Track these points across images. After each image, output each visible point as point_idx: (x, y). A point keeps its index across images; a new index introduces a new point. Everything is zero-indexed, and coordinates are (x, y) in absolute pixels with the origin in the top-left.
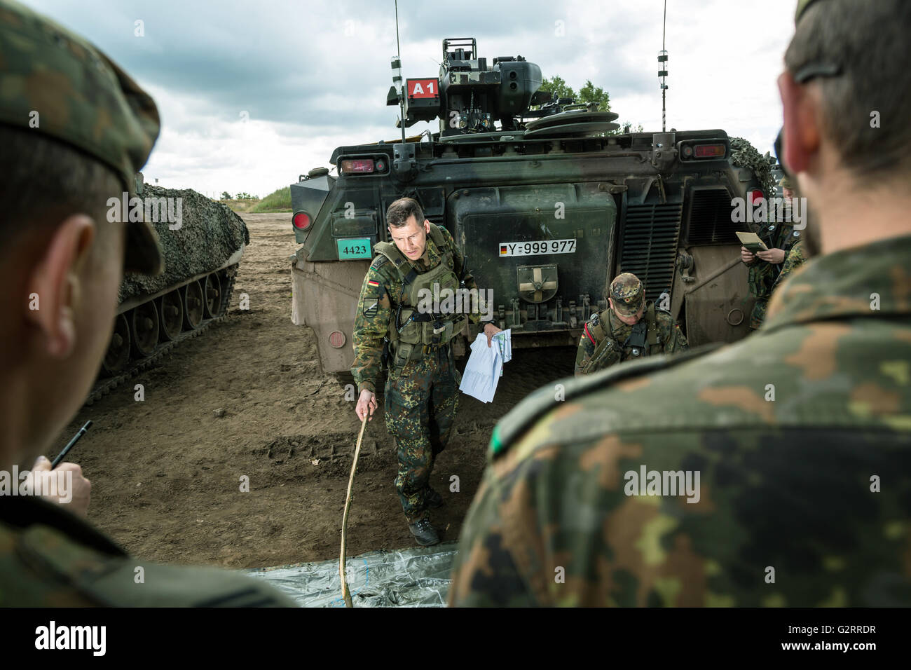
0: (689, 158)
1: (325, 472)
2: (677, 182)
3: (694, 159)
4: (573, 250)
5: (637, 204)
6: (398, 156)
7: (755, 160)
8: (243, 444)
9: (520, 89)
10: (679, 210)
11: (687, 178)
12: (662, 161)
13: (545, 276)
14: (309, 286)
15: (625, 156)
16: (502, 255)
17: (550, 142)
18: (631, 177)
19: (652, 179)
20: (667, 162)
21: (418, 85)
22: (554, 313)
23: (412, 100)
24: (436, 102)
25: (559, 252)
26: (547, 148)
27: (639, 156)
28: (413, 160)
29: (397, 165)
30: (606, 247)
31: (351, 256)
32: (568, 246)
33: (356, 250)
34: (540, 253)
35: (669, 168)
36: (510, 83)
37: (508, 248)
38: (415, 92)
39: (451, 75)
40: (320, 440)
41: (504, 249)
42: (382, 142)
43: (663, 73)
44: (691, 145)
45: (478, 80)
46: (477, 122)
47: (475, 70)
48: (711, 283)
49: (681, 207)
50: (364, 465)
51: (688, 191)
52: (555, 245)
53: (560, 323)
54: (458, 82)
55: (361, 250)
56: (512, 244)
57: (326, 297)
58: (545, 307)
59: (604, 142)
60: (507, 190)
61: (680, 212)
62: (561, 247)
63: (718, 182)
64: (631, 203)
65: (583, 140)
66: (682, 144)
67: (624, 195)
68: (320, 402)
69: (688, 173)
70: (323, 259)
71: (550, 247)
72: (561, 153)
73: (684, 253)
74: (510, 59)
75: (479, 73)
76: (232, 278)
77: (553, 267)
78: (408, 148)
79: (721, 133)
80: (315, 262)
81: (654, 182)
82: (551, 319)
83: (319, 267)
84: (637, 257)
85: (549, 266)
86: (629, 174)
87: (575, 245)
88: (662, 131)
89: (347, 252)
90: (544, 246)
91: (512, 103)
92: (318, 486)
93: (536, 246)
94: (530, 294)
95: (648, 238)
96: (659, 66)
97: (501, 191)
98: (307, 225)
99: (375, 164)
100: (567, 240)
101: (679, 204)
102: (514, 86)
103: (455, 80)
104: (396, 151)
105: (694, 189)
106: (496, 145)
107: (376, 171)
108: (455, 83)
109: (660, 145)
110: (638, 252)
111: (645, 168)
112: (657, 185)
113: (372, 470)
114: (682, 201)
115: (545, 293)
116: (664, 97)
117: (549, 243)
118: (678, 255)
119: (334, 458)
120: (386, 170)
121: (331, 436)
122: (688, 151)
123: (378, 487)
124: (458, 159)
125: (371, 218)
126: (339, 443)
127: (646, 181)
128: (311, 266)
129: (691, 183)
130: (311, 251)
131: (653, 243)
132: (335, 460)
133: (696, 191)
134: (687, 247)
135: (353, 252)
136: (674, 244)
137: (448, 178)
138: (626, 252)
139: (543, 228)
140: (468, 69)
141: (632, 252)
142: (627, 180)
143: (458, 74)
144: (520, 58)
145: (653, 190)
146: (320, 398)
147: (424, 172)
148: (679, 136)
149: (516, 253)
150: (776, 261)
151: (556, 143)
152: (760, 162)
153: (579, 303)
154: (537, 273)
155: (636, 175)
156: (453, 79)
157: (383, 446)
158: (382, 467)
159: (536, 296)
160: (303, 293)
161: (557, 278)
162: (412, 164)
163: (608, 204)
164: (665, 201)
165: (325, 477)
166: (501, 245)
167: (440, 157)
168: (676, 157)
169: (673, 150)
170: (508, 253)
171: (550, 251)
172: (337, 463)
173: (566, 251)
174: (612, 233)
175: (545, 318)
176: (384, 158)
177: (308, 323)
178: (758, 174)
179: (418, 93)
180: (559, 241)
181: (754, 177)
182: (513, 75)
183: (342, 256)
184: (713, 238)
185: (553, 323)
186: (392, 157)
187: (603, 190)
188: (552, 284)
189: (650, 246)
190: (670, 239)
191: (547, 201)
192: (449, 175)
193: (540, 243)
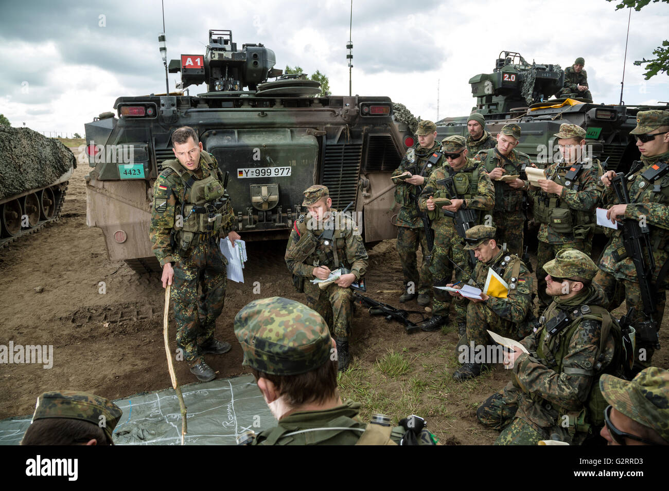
0: (367, 114)
1: (112, 332)
2: (359, 130)
3: (370, 115)
4: (289, 174)
5: (333, 144)
6: (163, 105)
7: (409, 118)
8: (53, 312)
9: (260, 66)
10: (360, 149)
11: (365, 128)
12: (349, 116)
13: (270, 192)
14: (98, 197)
15: (324, 111)
16: (239, 177)
17: (273, 99)
18: (329, 126)
19: (343, 127)
20: (352, 116)
21: (189, 59)
22: (276, 217)
23: (185, 69)
24: (202, 71)
25: (279, 175)
26: (272, 103)
27: (334, 112)
28: (175, 108)
29: (162, 111)
30: (311, 173)
31: (129, 177)
32: (286, 171)
33: (133, 172)
34: (266, 176)
35: (352, 120)
36: (253, 61)
37: (244, 172)
38: (187, 64)
39: (212, 53)
40: (112, 308)
41: (241, 172)
42: (153, 95)
43: (350, 57)
44: (368, 105)
45: (230, 57)
46: (230, 86)
47: (229, 51)
48: (381, 197)
49: (361, 147)
50: (142, 326)
51: (366, 136)
52: (277, 171)
53: (281, 224)
54: (216, 58)
55: (137, 172)
56: (247, 170)
57: (112, 206)
58: (271, 213)
59: (311, 101)
60: (244, 132)
61: (361, 150)
62: (281, 172)
63: (386, 131)
64: (329, 143)
65: (297, 100)
66: (362, 105)
67: (324, 138)
68: (117, 280)
69: (367, 125)
70: (110, 179)
71: (273, 172)
72: (281, 108)
73: (363, 178)
74: (254, 45)
75: (231, 53)
76: (64, 191)
77: (275, 186)
78: (171, 99)
79: (387, 99)
80: (104, 181)
81: (344, 129)
82: (275, 221)
83: (107, 184)
84: (332, 180)
85: (272, 185)
86: (328, 123)
87: (290, 171)
88: (349, 95)
89: (126, 174)
90: (269, 171)
91: (255, 75)
92: (106, 343)
93: (263, 171)
94: (259, 204)
95: (340, 167)
96: (348, 52)
97: (239, 133)
99: (146, 110)
100: (285, 168)
101: (361, 145)
102: (256, 63)
103: (214, 57)
104: (162, 102)
105: (370, 135)
106: (238, 100)
107: (147, 116)
108: (214, 59)
109: (348, 104)
110: (334, 176)
111: (339, 119)
112: (345, 131)
113: (148, 329)
114: (362, 143)
115: (270, 203)
116: (350, 73)
117: (273, 169)
118: (360, 178)
119: (120, 321)
120: (155, 114)
121: (121, 305)
122: (366, 110)
123: (150, 342)
124: (208, 109)
125: (144, 149)
126: (126, 310)
127: (339, 129)
128: (101, 184)
129: (368, 131)
130: (101, 173)
131: (343, 170)
132: (121, 323)
133: (371, 137)
134: (366, 173)
135: (131, 173)
136: (357, 172)
137: (201, 122)
138: (325, 176)
139: (268, 158)
140: (224, 50)
141: (330, 176)
142: (326, 128)
143: (217, 53)
144: (261, 45)
145: (343, 135)
146: (116, 277)
147: (183, 117)
148: (361, 99)
149: (250, 176)
150: (418, 183)
151: (278, 101)
152: (412, 119)
153: (294, 211)
154: (264, 190)
155: (332, 124)
156: (213, 56)
157: (158, 311)
158: (155, 327)
159: (263, 206)
160: (94, 203)
161: (278, 194)
162: (174, 111)
163: (313, 143)
164: (351, 143)
165: (112, 336)
166: (239, 170)
167: (195, 107)
168: (358, 113)
169: (357, 108)
170: (244, 176)
171: (273, 175)
172: (122, 325)
173: (285, 174)
174: (315, 163)
175: (271, 221)
176: (153, 106)
177: (98, 225)
178: (411, 127)
179: (190, 65)
180: (279, 168)
181: (408, 128)
182: (255, 56)
183: (123, 176)
184: (382, 168)
185: (276, 224)
186: (159, 106)
187: (309, 134)
188: (275, 197)
189: (341, 172)
190: (355, 168)
191: (271, 140)
192: (201, 120)
193: (266, 169)
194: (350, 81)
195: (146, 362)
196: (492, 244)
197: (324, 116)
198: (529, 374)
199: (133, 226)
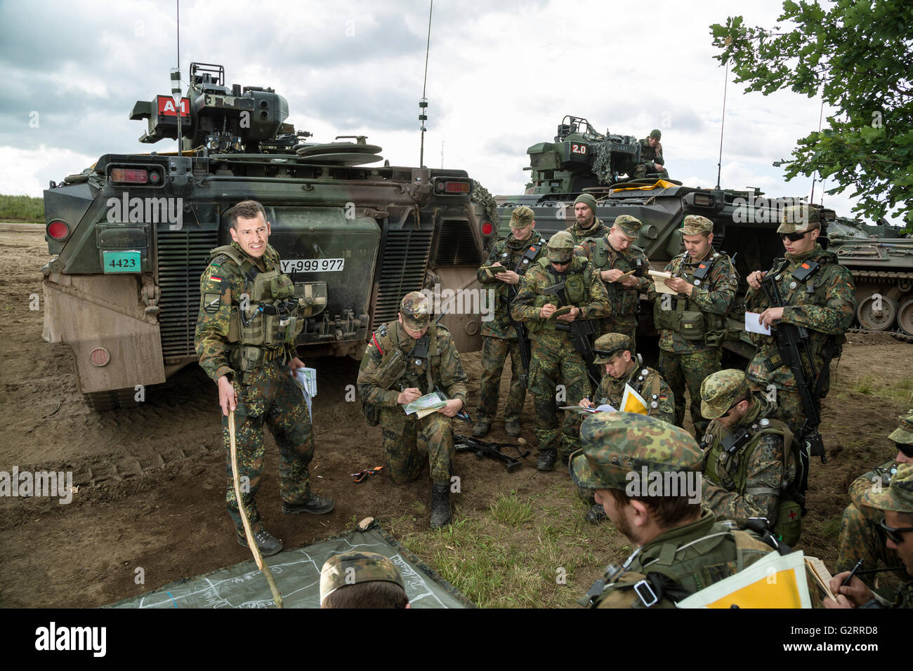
0: (440, 192)
1: (88, 499)
2: (428, 211)
3: (444, 193)
4: (341, 269)
5: (397, 229)
6: (174, 169)
7: (486, 198)
9: (270, 118)
10: (430, 236)
11: (437, 209)
12: (420, 193)
13: (316, 293)
14: (65, 300)
15: (388, 185)
17: (320, 168)
18: (392, 205)
19: (410, 208)
20: (425, 194)
21: (169, 103)
22: (322, 326)
23: (162, 116)
24: (187, 121)
25: (328, 270)
26: (316, 173)
27: (400, 187)
28: (189, 174)
29: (173, 178)
30: (369, 267)
31: (117, 269)
32: (337, 264)
33: (124, 263)
34: (311, 271)
35: (422, 200)
36: (261, 111)
38: (166, 109)
39: (206, 97)
40: (73, 465)
42: (155, 153)
43: (423, 118)
44: (444, 181)
45: (233, 105)
46: (228, 144)
47: (229, 95)
49: (432, 234)
50: (132, 487)
51: (437, 221)
52: (325, 264)
53: (327, 336)
54: (213, 104)
55: (130, 263)
56: (286, 262)
57: (86, 312)
58: (313, 321)
59: (368, 172)
60: (283, 211)
61: (431, 238)
62: (330, 265)
63: (462, 214)
64: (391, 228)
65: (343, 169)
66: (437, 180)
67: (386, 221)
68: (65, 422)
69: (439, 205)
70: (82, 272)
71: (321, 265)
72: (331, 179)
73: (431, 273)
74: (260, 89)
75: (234, 98)
77: (322, 284)
78: (186, 162)
79: (464, 173)
80: (73, 275)
81: (412, 211)
82: (318, 331)
83: (77, 280)
84: (393, 276)
85: (319, 283)
86: (391, 202)
87: (343, 264)
88: (419, 167)
89: (114, 265)
90: (315, 264)
91: (262, 130)
92: (84, 516)
93: (308, 264)
96: (421, 111)
97: (276, 210)
98: (64, 235)
99: (149, 175)
100: (337, 260)
101: (429, 231)
102: (264, 114)
103: (210, 102)
104: (173, 164)
105: (444, 219)
106: (269, 166)
107: (150, 183)
108: (210, 105)
109: (419, 179)
110: (395, 271)
111: (405, 197)
112: (414, 213)
113: (141, 491)
114: (433, 228)
115: (315, 307)
116: (422, 138)
117: (320, 261)
118: (426, 275)
119: (97, 482)
120: (160, 182)
121: (86, 459)
122: (441, 186)
123: (153, 509)
124: (233, 177)
125: (143, 231)
126: (96, 466)
127: (404, 210)
128: (67, 280)
129: (441, 214)
130: (68, 263)
131: (407, 264)
132: (99, 486)
133: (446, 221)
134: (433, 268)
135: (120, 265)
136: (424, 266)
137: (224, 195)
138: (384, 271)
139: (315, 247)
140: (223, 93)
141: (390, 271)
142: (389, 208)
143: (213, 97)
144: (269, 90)
145: (410, 219)
146: (62, 419)
147: (200, 187)
148: (435, 173)
149: (289, 270)
150: (512, 282)
151: (325, 170)
152: (490, 200)
153: (345, 317)
154: (308, 289)
155: (397, 203)
156: (208, 100)
157: (148, 465)
158: (153, 488)
159: (306, 311)
160: (59, 308)
161: (326, 294)
162: (189, 178)
163: (375, 228)
164: (419, 228)
165: (89, 505)
167: (215, 174)
168: (431, 191)
169: (430, 184)
171: (320, 269)
172: (100, 488)
173: (335, 269)
174: (375, 254)
175: (312, 332)
176: (158, 170)
177: (65, 340)
178: (489, 209)
179: (169, 111)
180: (329, 260)
181: (485, 211)
182: (264, 104)
183: (108, 269)
184: (455, 261)
185: (321, 336)
186: (167, 170)
187: (368, 215)
188: (321, 300)
189: (404, 266)
190: (421, 261)
191: (320, 222)
192: (226, 192)
193: (311, 261)
194: (422, 149)
195: (164, 538)
196: (627, 356)
197: (388, 192)
198: (710, 500)
199: (120, 342)
